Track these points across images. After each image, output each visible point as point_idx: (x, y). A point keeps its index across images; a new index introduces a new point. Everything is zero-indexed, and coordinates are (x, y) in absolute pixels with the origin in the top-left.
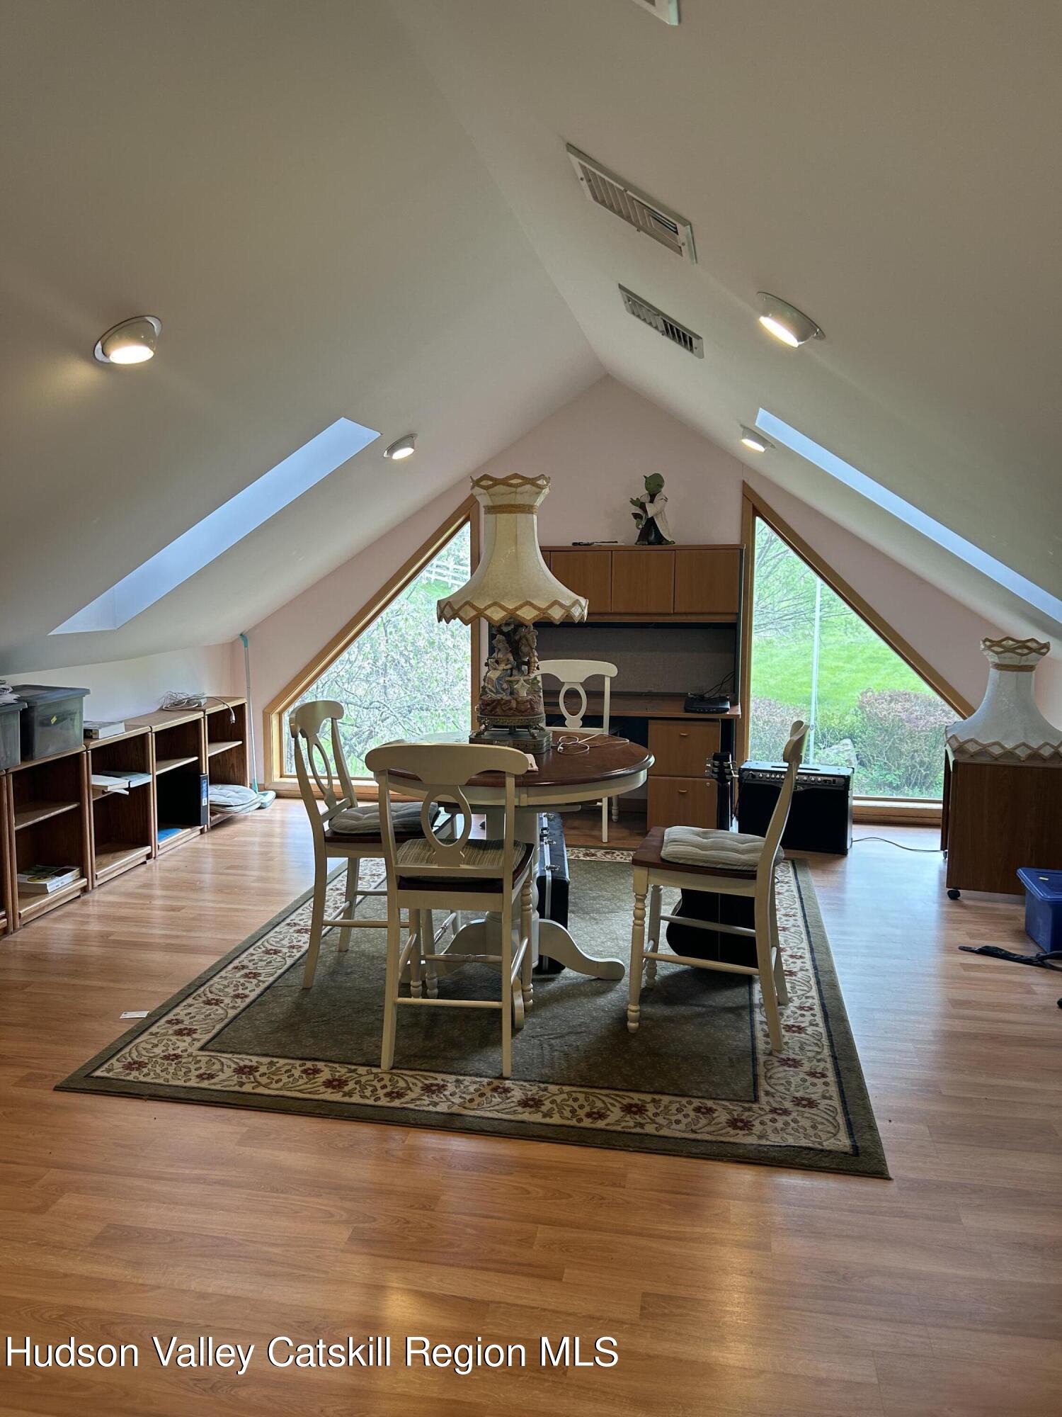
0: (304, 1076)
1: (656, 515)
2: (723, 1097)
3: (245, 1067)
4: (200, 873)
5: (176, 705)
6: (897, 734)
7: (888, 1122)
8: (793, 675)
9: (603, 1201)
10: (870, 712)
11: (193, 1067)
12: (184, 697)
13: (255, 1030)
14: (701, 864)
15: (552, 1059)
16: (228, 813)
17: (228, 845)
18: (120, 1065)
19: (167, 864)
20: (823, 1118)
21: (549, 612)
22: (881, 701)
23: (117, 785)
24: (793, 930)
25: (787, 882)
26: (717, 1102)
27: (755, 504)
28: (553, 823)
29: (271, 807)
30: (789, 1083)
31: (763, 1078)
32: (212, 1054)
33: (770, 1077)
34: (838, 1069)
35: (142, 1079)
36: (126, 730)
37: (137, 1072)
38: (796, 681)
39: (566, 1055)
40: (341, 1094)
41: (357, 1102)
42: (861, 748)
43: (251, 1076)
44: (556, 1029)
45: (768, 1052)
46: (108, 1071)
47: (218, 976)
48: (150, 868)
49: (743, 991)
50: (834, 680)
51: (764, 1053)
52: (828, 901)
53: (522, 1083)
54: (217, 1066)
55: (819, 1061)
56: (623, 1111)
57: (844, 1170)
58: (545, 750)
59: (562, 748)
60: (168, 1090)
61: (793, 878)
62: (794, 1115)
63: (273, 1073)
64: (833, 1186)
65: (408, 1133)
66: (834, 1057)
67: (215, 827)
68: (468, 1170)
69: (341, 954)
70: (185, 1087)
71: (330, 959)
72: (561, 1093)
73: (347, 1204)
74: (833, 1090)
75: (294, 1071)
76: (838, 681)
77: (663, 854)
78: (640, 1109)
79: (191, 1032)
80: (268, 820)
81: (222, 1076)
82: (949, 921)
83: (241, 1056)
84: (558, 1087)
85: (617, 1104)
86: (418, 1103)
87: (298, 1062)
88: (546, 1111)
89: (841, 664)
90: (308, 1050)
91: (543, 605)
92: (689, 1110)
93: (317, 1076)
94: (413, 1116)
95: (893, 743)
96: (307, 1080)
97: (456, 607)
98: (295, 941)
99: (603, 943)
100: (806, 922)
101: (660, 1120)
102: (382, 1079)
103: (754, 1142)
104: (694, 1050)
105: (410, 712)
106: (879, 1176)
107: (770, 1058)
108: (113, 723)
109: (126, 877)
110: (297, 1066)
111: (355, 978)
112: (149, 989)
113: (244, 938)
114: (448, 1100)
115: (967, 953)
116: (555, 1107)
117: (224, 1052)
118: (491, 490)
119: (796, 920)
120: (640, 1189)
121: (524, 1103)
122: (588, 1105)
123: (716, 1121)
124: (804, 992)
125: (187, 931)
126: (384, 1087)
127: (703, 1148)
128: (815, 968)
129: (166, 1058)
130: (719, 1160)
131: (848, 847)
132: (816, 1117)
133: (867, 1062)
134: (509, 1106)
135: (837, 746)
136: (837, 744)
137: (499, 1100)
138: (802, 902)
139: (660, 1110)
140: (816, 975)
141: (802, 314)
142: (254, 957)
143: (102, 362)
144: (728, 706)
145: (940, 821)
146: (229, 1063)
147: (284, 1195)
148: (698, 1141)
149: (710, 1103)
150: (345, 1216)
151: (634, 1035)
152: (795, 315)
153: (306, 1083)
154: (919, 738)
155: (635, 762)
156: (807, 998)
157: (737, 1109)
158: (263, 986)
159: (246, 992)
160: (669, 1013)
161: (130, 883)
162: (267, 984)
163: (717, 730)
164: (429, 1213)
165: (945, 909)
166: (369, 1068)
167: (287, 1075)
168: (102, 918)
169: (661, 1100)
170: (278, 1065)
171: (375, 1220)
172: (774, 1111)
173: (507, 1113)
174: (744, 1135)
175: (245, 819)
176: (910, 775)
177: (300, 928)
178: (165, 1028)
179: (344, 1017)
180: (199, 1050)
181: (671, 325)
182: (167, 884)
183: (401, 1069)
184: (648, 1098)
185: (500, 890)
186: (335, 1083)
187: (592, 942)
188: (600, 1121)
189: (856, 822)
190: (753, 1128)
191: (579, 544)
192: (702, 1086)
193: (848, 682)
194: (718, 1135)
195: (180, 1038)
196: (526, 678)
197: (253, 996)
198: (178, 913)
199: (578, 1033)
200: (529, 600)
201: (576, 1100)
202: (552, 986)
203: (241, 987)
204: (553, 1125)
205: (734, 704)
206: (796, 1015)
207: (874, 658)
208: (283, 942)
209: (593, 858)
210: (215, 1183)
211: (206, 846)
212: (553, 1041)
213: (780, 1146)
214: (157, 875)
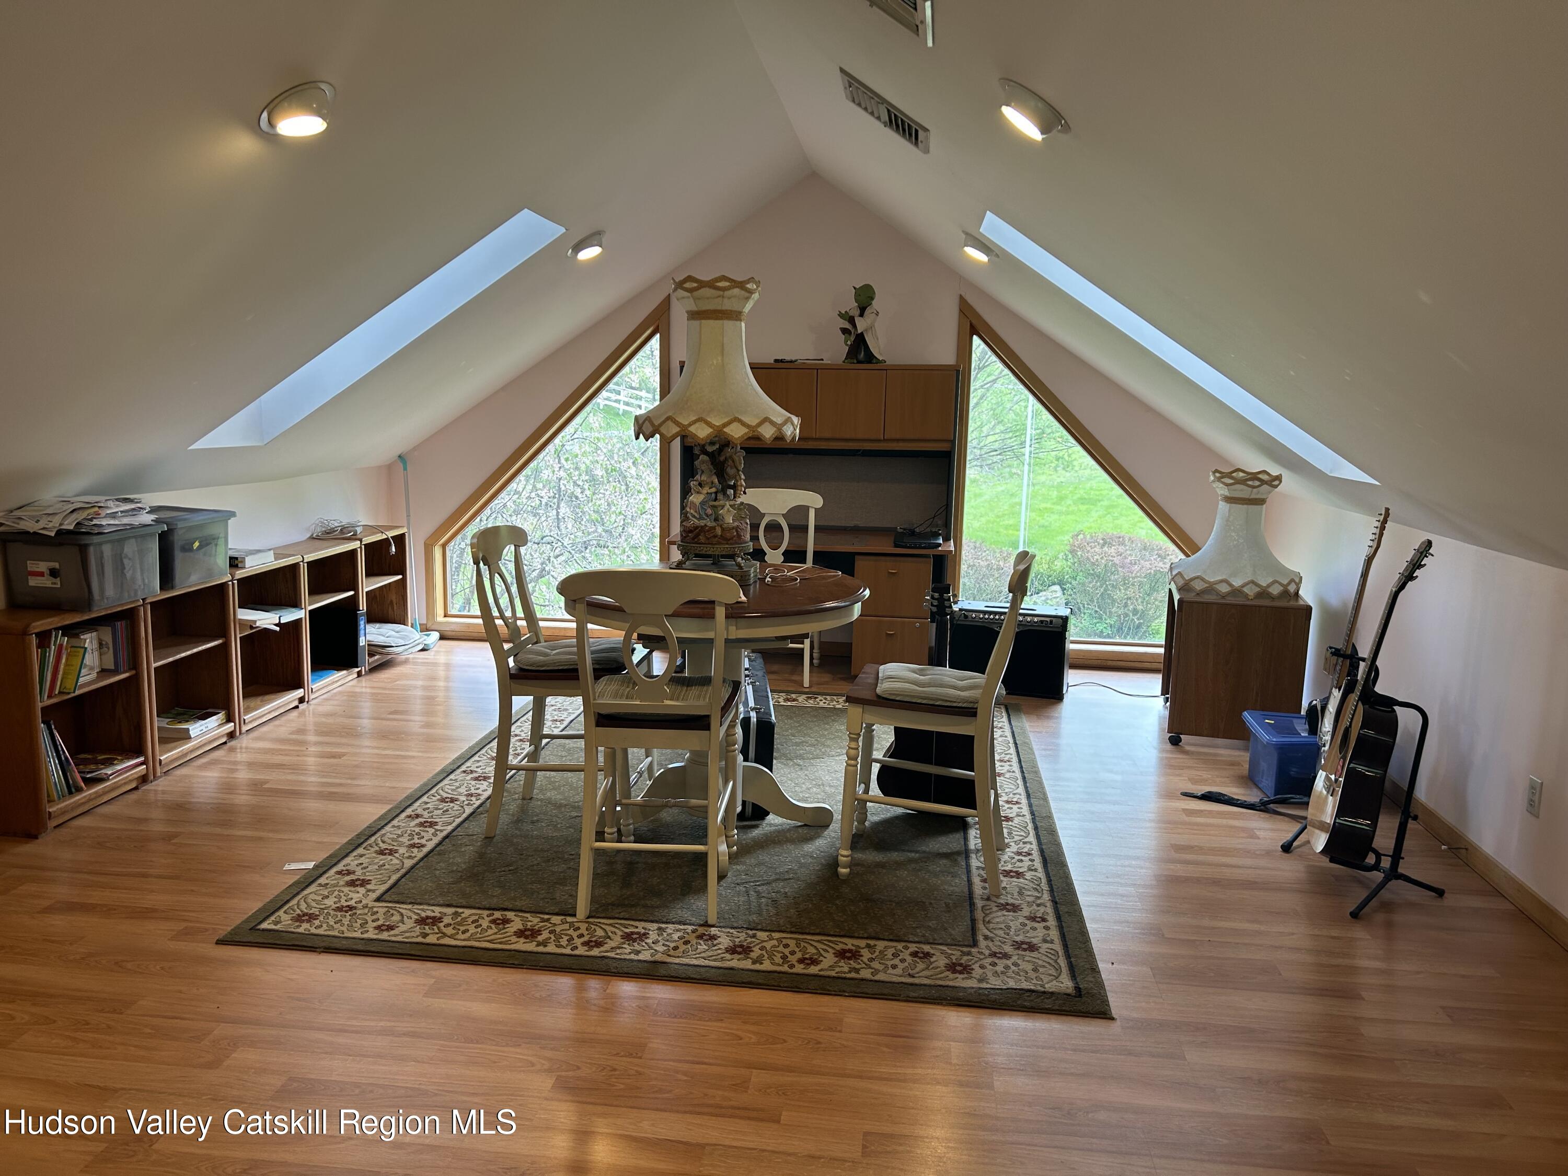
0: (493, 926)
1: (866, 330)
2: (940, 941)
3: (428, 917)
4: (359, 718)
5: (328, 533)
6: (1110, 580)
7: (1111, 965)
8: (998, 517)
9: (819, 1046)
10: (1082, 556)
11: (369, 918)
12: (337, 525)
13: (436, 880)
14: (919, 701)
15: (759, 906)
16: (388, 654)
17: (389, 689)
18: (287, 917)
19: (321, 709)
20: (1044, 961)
21: (759, 430)
22: (1093, 544)
23: (267, 620)
24: (1008, 775)
25: (1001, 728)
26: (934, 946)
27: (973, 322)
28: (754, 663)
29: (435, 649)
30: (1009, 928)
31: (982, 922)
32: (390, 905)
33: (989, 922)
34: (1059, 914)
35: (313, 931)
36: (276, 559)
37: (309, 924)
38: (1001, 523)
39: (774, 901)
40: (535, 943)
41: (553, 951)
42: (1071, 595)
43: (435, 927)
44: (762, 876)
45: (986, 897)
46: (276, 923)
47: (390, 825)
48: (302, 714)
49: (959, 836)
50: (1042, 522)
51: (982, 898)
52: (1043, 747)
53: (728, 930)
54: (397, 918)
55: (1038, 905)
56: (836, 957)
57: (1067, 1011)
58: (752, 581)
59: (770, 580)
60: (344, 942)
61: (1006, 724)
62: (1015, 958)
63: (460, 924)
64: (1056, 1026)
65: (610, 982)
66: (1055, 902)
67: (374, 669)
68: (675, 1017)
69: (525, 802)
70: (363, 939)
71: (513, 807)
72: (770, 940)
73: (549, 1054)
74: (1054, 934)
75: (481, 921)
76: (1046, 524)
77: (878, 690)
78: (854, 955)
79: (364, 883)
80: (433, 663)
81: (403, 928)
82: (1168, 767)
83: (421, 907)
84: (767, 933)
85: (830, 950)
86: (618, 951)
87: (486, 912)
88: (755, 958)
89: (1048, 505)
90: (495, 900)
91: (753, 422)
92: (906, 955)
93: (508, 925)
94: (615, 965)
95: (1105, 590)
96: (496, 930)
97: (657, 423)
98: (472, 788)
99: (809, 789)
100: (1021, 767)
101: (876, 965)
102: (579, 928)
103: (974, 986)
104: (909, 895)
105: (586, 548)
106: (1102, 1016)
107: (989, 903)
108: (259, 551)
109: (277, 722)
110: (485, 916)
111: (542, 826)
112: (313, 839)
113: (416, 785)
114: (651, 948)
115: (1188, 798)
116: (765, 954)
117: (403, 903)
118: (696, 294)
119: (1011, 766)
120: (858, 1033)
121: (732, 950)
122: (800, 951)
123: (933, 965)
124: (1021, 838)
125: (352, 779)
126: (581, 936)
127: (921, 992)
128: (1032, 813)
129: (340, 909)
130: (938, 1004)
131: (1064, 692)
132: (1037, 961)
133: (1089, 906)
134: (715, 953)
135: (1044, 593)
136: (1045, 590)
137: (705, 947)
138: (1017, 748)
139: (875, 955)
140: (1034, 821)
141: (1049, 104)
142: (428, 806)
143: (267, 133)
144: (941, 541)
145: (1161, 666)
146: (410, 914)
147: (480, 1046)
148: (916, 985)
149: (927, 948)
150: (547, 1065)
151: (846, 881)
152: (1040, 105)
153: (496, 933)
154: (1133, 585)
155: (850, 594)
156: (1024, 843)
157: (955, 954)
158: (441, 835)
159: (423, 841)
160: (881, 859)
161: (283, 729)
162: (445, 833)
163: (928, 568)
164: (636, 1061)
165: (1165, 755)
166: (563, 917)
167: (474, 925)
168: (251, 765)
169: (876, 945)
170: (463, 915)
171: (578, 1068)
172: (994, 955)
173: (715, 960)
174: (963, 979)
175: (406, 661)
176: (1123, 624)
177: (477, 775)
178: (335, 879)
179: (533, 866)
180: (375, 901)
181: (895, 115)
182: (325, 729)
183: (598, 918)
184: (862, 943)
185: (707, 727)
186: (528, 933)
187: (797, 789)
188: (812, 967)
189: (1074, 666)
190: (973, 972)
191: (782, 361)
192: (918, 931)
193: (1058, 524)
194: (936, 979)
195: (352, 889)
196: (732, 503)
197: (430, 846)
198: (339, 760)
199: (786, 879)
200: (736, 416)
201: (786, 946)
202: (756, 833)
203: (416, 837)
204: (763, 972)
205: (947, 539)
206: (1013, 861)
207: (1085, 499)
208: (459, 790)
209: (794, 703)
210: (404, 1034)
211: (364, 690)
212: (760, 888)
213: (1001, 989)
214: (310, 720)
